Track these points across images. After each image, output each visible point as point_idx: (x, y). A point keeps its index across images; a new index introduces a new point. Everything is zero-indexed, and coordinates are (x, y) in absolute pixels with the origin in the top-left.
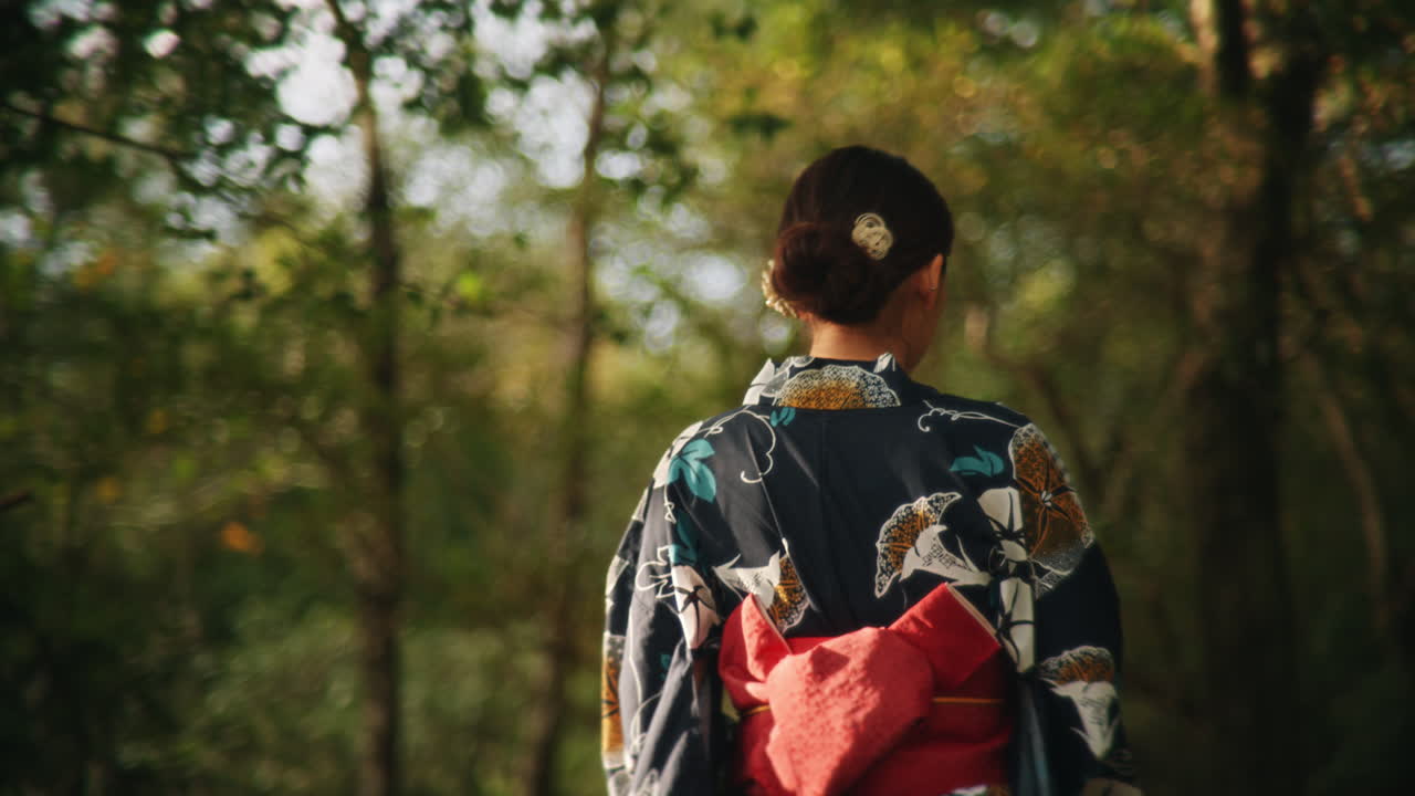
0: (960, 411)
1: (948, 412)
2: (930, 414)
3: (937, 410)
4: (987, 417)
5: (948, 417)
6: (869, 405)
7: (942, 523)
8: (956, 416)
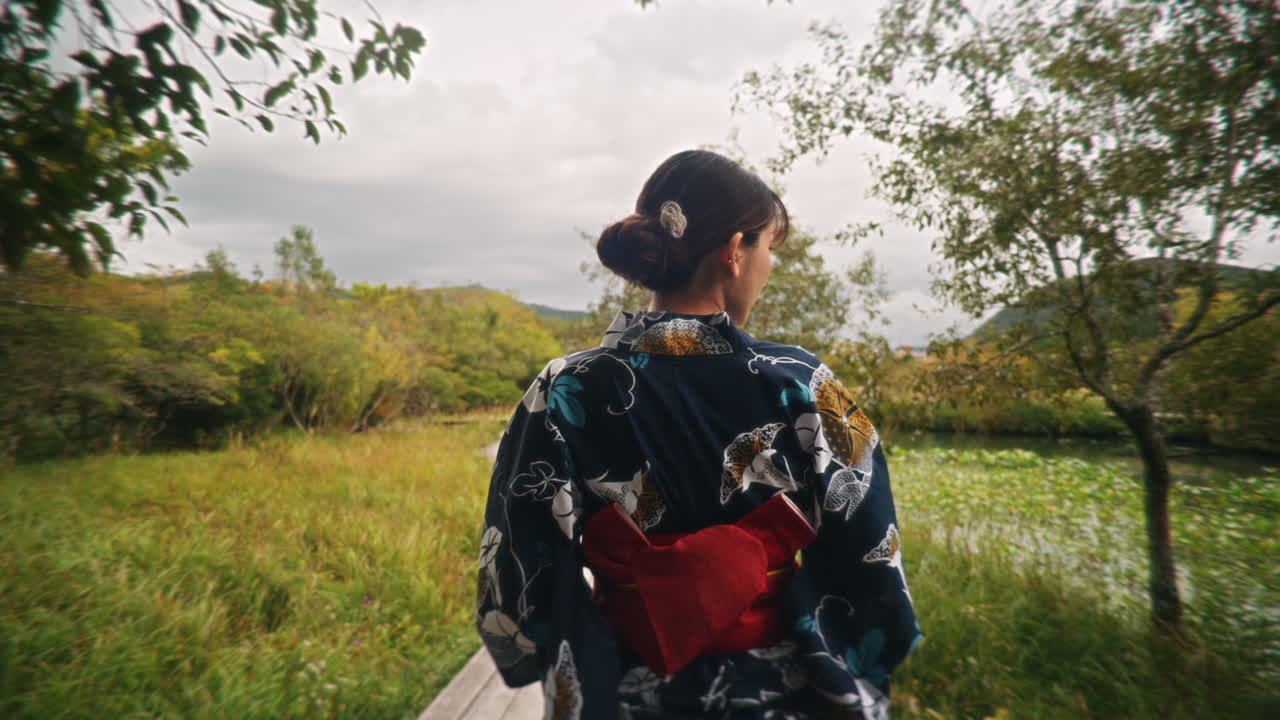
0: (776, 357)
1: (768, 358)
2: (755, 359)
3: (760, 356)
4: (795, 361)
5: (769, 362)
6: (708, 352)
7: (773, 448)
8: (774, 361)
